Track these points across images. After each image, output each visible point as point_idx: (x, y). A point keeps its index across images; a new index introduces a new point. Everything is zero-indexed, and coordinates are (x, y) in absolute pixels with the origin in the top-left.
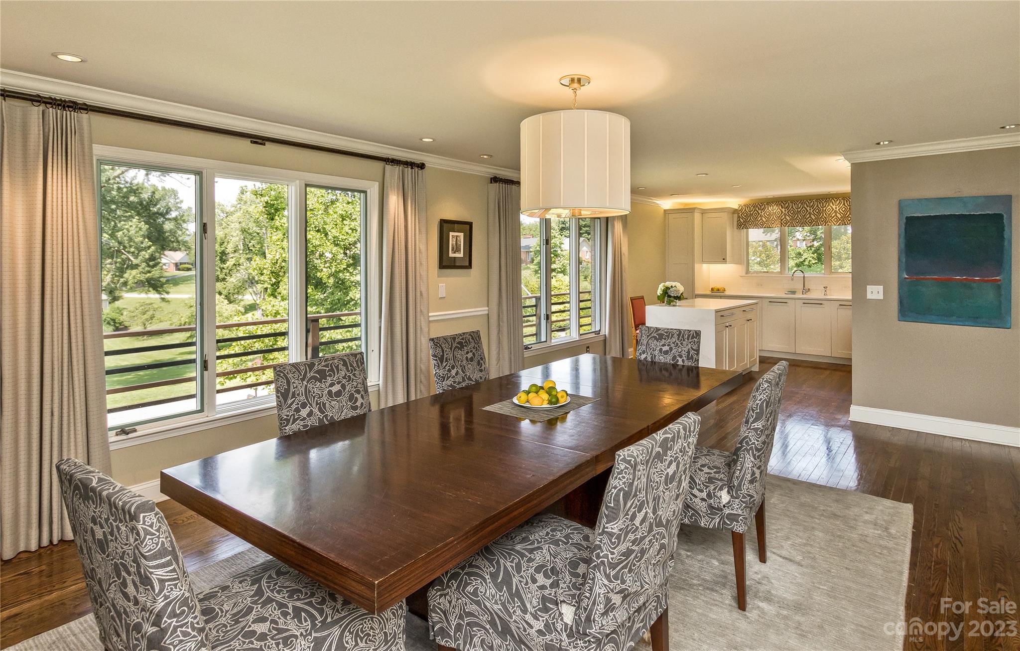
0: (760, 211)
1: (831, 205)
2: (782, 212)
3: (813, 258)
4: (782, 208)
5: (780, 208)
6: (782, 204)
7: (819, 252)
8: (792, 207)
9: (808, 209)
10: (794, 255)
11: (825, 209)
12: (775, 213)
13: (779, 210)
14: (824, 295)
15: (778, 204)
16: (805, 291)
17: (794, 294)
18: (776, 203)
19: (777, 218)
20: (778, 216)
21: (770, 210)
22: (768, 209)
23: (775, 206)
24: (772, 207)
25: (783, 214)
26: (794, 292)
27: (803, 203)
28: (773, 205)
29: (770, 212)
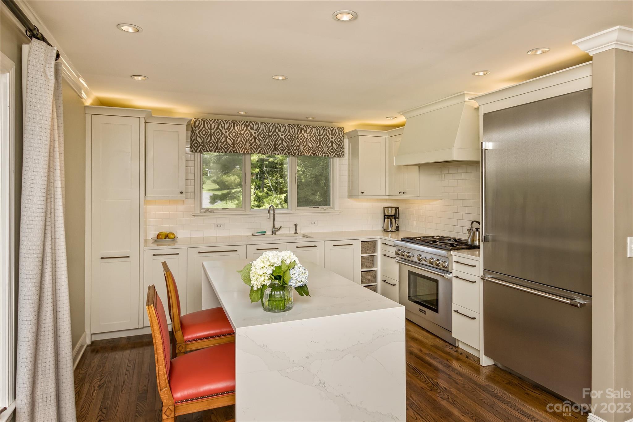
5: (249, 128)
12: (243, 134)
13: (247, 131)
14: (295, 233)
15: (246, 123)
16: (275, 231)
17: (264, 235)
18: (244, 123)
19: (245, 141)
20: (246, 139)
21: (237, 130)
22: (234, 128)
23: (243, 126)
24: (239, 127)
25: (252, 137)
26: (264, 233)
27: (274, 126)
28: (241, 125)
29: (237, 133)
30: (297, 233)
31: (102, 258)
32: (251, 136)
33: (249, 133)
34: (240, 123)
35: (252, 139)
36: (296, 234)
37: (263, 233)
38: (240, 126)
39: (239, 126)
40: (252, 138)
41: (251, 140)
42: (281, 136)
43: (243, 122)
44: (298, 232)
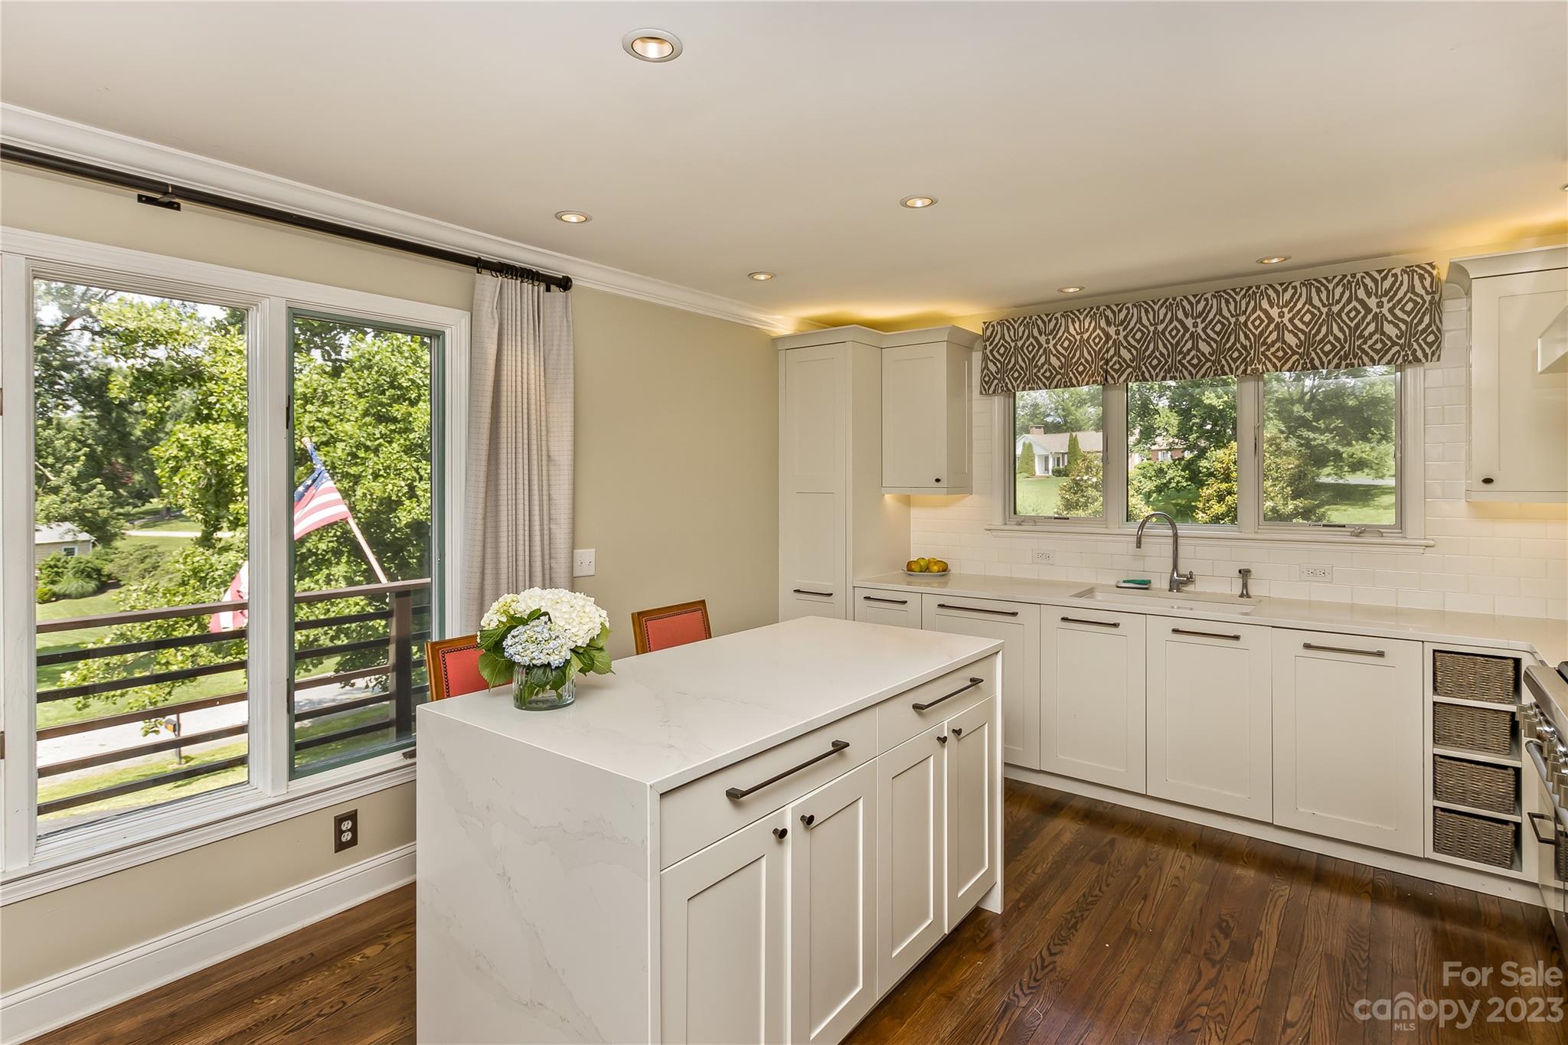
0: (1042, 339)
1: (1265, 305)
2: (1108, 336)
3: (1183, 477)
4: (1109, 324)
5: (1103, 324)
6: (1109, 313)
7: (1192, 467)
8: (1140, 320)
9: (1189, 322)
10: (1153, 473)
11: (1242, 319)
12: (1088, 340)
13: (1098, 331)
14: (1242, 596)
15: (1094, 312)
16: (1180, 583)
17: (1147, 589)
18: (1089, 312)
19: (1091, 356)
20: (1094, 350)
21: (1074, 333)
22: (1067, 330)
23: (1088, 320)
24: (1077, 325)
25: (1111, 342)
26: (1146, 584)
27: (1170, 305)
28: (1082, 319)
29: (1072, 339)
30: (1248, 596)
31: (798, 591)
32: (1107, 342)
33: (1102, 335)
34: (1080, 314)
35: (1110, 348)
36: (1245, 599)
37: (1144, 585)
38: (1080, 321)
39: (1078, 323)
40: (1109, 345)
41: (1107, 351)
42: (1192, 329)
43: (1088, 309)
44: (1251, 593)
